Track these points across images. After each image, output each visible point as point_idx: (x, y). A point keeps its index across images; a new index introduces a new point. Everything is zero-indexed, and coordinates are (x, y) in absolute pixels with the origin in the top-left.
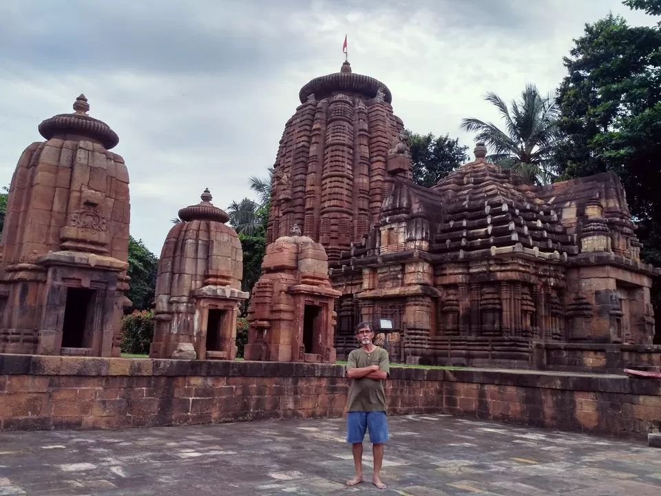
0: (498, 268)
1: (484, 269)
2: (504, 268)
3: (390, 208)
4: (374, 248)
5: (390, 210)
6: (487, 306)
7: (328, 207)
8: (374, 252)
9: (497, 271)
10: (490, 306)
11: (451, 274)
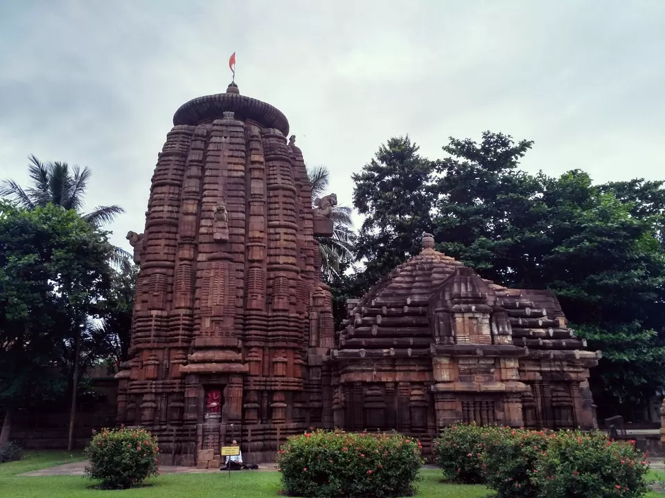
0: (571, 369)
1: (558, 369)
2: (576, 370)
3: (470, 296)
4: (449, 335)
5: (470, 298)
6: (562, 403)
7: (284, 263)
8: (449, 340)
9: (572, 372)
10: (566, 403)
11: (528, 371)
